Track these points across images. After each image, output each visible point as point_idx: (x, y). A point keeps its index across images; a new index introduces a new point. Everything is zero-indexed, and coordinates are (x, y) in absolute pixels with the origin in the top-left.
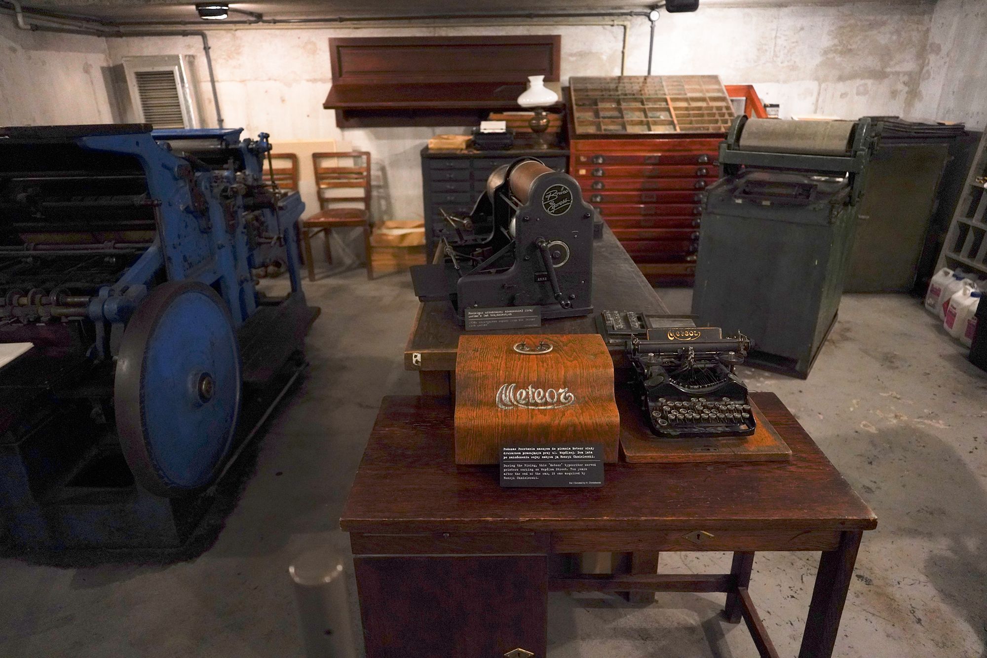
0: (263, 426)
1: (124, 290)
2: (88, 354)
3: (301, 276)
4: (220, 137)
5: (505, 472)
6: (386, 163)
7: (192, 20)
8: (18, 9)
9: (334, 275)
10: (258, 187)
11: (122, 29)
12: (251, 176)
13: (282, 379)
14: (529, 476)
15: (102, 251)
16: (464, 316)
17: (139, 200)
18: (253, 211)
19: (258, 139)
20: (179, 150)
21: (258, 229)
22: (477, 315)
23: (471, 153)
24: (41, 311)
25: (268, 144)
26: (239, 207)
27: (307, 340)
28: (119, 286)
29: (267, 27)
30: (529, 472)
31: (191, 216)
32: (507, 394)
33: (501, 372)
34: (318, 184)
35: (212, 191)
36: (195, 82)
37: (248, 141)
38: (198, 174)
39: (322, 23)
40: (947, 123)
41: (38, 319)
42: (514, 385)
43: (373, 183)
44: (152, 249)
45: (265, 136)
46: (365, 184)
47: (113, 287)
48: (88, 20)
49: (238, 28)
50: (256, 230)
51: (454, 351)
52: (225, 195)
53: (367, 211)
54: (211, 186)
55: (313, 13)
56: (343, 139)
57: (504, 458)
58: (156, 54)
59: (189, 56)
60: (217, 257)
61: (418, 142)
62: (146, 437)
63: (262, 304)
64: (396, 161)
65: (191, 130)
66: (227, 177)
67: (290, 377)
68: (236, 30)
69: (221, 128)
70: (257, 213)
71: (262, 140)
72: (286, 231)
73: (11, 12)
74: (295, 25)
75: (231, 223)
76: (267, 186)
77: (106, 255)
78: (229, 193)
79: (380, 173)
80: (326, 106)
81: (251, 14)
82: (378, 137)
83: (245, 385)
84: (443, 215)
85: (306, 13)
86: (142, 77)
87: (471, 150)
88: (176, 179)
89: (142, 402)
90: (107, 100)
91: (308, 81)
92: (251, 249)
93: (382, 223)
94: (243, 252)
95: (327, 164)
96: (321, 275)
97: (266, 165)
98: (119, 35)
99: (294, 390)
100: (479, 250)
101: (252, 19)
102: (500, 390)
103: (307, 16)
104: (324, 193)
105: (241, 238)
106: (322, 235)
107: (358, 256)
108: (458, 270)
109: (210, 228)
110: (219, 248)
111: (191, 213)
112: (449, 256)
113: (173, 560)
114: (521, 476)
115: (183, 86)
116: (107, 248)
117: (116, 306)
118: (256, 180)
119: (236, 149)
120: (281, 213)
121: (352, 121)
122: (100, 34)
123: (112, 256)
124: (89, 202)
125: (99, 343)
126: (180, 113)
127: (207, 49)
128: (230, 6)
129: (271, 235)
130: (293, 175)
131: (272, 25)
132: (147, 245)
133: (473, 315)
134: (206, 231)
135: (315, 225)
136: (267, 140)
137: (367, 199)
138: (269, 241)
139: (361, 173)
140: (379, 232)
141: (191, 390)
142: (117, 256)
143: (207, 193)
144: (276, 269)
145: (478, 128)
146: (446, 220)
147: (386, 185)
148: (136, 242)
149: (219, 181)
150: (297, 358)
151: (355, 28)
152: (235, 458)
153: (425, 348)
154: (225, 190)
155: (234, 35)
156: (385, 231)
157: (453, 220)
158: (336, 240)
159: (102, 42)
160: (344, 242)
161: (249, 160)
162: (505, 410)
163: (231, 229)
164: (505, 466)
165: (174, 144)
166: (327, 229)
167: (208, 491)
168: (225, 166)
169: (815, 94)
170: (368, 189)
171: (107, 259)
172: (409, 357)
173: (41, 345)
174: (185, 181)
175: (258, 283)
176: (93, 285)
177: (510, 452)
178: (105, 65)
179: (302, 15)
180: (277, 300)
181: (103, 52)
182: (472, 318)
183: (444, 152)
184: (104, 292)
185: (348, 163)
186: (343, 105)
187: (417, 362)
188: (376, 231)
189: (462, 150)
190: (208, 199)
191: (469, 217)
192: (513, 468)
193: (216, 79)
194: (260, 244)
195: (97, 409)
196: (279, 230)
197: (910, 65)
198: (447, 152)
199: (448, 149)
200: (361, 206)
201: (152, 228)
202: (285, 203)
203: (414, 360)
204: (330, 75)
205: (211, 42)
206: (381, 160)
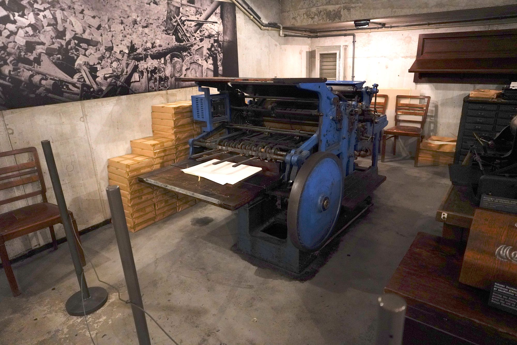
0: (345, 229)
1: (301, 152)
2: (281, 177)
3: (378, 159)
4: (353, 85)
5: (494, 298)
6: (439, 104)
7: (350, 28)
8: (281, 28)
9: (395, 161)
10: (368, 111)
11: (318, 34)
12: (365, 105)
13: (359, 209)
14: (511, 306)
15: (295, 133)
16: (480, 198)
17: (314, 112)
18: (362, 122)
19: (372, 87)
20: (336, 91)
21: (363, 132)
22: (489, 199)
23: (500, 101)
24: (268, 155)
25: (377, 89)
26: (356, 120)
27: (375, 192)
28: (299, 150)
29: (387, 30)
30: (512, 304)
31: (334, 122)
32: (505, 251)
33: (503, 237)
34: (396, 111)
35: (345, 111)
36: (345, 58)
37: (367, 88)
38: (341, 102)
39: (417, 26)
41: (266, 159)
42: (511, 247)
43: (428, 114)
44: (315, 135)
45: (376, 86)
46: (423, 114)
47: (296, 150)
48: (305, 31)
49: (371, 31)
50: (362, 133)
51: (471, 217)
52: (351, 114)
53: (422, 129)
54: (346, 109)
55: (413, 21)
56: (416, 89)
57: (495, 289)
58: (331, 45)
59: (345, 45)
60: (341, 143)
61: (463, 92)
62: (298, 219)
63: (356, 170)
64: (445, 103)
65: (339, 81)
66: (354, 105)
67: (362, 209)
68: (370, 32)
69: (353, 81)
70: (364, 124)
71: (374, 88)
72: (375, 135)
73: (279, 29)
74: (402, 28)
75: (351, 127)
76: (372, 111)
77: (294, 136)
78: (353, 113)
79: (434, 109)
80: (410, 71)
81: (380, 24)
82: (437, 89)
83: (342, 208)
84: (475, 137)
85: (410, 22)
86: (323, 56)
87: (499, 99)
88: (331, 104)
89: (299, 203)
90: (306, 66)
91: (402, 57)
92: (357, 141)
93: (429, 137)
94: (353, 142)
95: (404, 101)
96: (388, 160)
97: (373, 100)
98: (317, 37)
99: (364, 216)
100: (498, 161)
101: (380, 26)
102: (500, 248)
103: (410, 23)
104: (399, 117)
105: (354, 135)
106: (393, 139)
107: (410, 153)
108: (482, 171)
109: (341, 129)
110: (343, 139)
111: (335, 121)
112: (477, 162)
113: (295, 278)
114: (505, 304)
115: (339, 60)
116: (297, 132)
117: (296, 159)
118: (367, 107)
119: (360, 91)
120: (375, 125)
121: (423, 79)
122: (309, 37)
123: (297, 136)
124: (293, 111)
125: (286, 173)
126: (335, 72)
127: (354, 42)
128: (371, 21)
129: (369, 136)
130: (384, 106)
131: (389, 29)
132: (313, 133)
133: (487, 200)
134: (339, 130)
135: (390, 133)
136: (377, 88)
137: (423, 123)
138: (367, 138)
139: (423, 108)
140: (426, 141)
141: (319, 203)
142: (300, 136)
143: (343, 112)
144: (365, 153)
145: (508, 86)
146: (477, 140)
147: (436, 116)
148: (309, 131)
149: (349, 107)
150: (369, 201)
151: (436, 28)
152: (330, 240)
153: (451, 211)
154: (352, 111)
155: (369, 35)
156: (430, 141)
157: (481, 141)
158: (400, 142)
159: (308, 40)
160: (404, 144)
161: (366, 97)
162: (502, 261)
163: (350, 130)
164: (494, 294)
165: (334, 88)
166: (396, 136)
167: (315, 253)
168: (353, 99)
170: (425, 117)
171: (295, 137)
172: (439, 214)
173: (265, 169)
174: (335, 105)
175: (356, 159)
176: (287, 148)
177: (498, 287)
178: (308, 50)
179: (407, 23)
180: (363, 169)
181: (308, 44)
182: (485, 201)
183: (480, 99)
184: (293, 152)
185: (416, 102)
186: (420, 70)
187: (444, 217)
188: (425, 141)
189: (493, 98)
190: (344, 115)
191: (493, 140)
192: (500, 297)
193: (355, 57)
194: (362, 139)
195: (279, 202)
196: (373, 133)
198: (482, 99)
199: (483, 98)
200: (419, 126)
201: (317, 125)
202: (378, 120)
203: (442, 216)
204: (416, 54)
205: (357, 39)
206: (436, 101)
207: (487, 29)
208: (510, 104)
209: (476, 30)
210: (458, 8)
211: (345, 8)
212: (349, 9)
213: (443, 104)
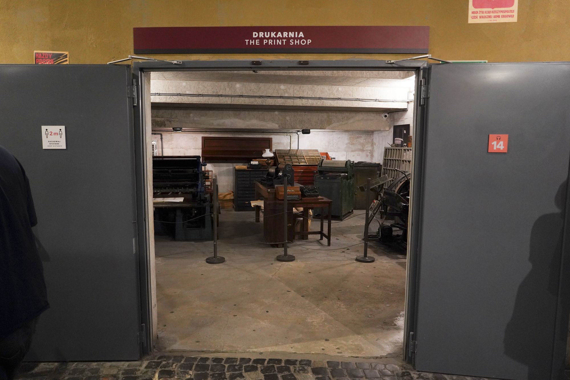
6: (217, 174)
23: (250, 170)
29: (182, 133)
39: (199, 132)
40: (377, 163)
74: (191, 133)
79: (215, 177)
82: (215, 166)
87: (248, 169)
91: (194, 149)
103: (195, 130)
127: (162, 139)
131: (184, 132)
145: (250, 163)
151: (210, 134)
155: (171, 135)
169: (346, 155)
183: (241, 169)
189: (245, 169)
193: (163, 148)
197: (370, 148)
204: (201, 147)
205: (163, 137)
206: (216, 174)
207: (234, 137)
208: (253, 171)
209: (229, 136)
210: (227, 127)
211: (168, 120)
212: (170, 121)
213: (219, 175)
